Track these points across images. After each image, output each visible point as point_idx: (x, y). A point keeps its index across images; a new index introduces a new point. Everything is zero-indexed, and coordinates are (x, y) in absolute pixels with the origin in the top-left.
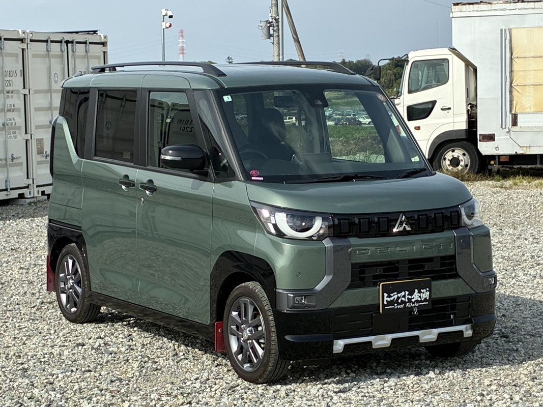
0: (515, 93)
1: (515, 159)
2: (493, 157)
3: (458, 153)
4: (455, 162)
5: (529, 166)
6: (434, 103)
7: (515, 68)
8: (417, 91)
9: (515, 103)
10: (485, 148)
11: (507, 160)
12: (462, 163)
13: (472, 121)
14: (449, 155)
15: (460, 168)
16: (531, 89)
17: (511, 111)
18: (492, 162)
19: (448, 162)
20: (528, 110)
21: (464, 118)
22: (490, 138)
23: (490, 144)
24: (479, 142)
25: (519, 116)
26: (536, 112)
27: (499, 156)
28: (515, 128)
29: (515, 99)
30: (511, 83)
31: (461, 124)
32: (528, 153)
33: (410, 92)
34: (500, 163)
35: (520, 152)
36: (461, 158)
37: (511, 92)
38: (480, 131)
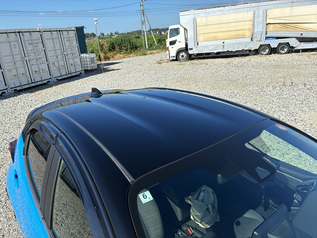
0: (197, 36)
1: (198, 54)
2: (192, 54)
3: (183, 54)
4: (183, 56)
5: (202, 56)
6: (176, 40)
7: (197, 29)
8: (172, 37)
9: (198, 39)
10: (190, 52)
11: (196, 55)
12: (184, 56)
13: (187, 45)
14: (181, 54)
15: (184, 58)
16: (202, 35)
17: (197, 41)
18: (192, 56)
19: (181, 56)
20: (201, 41)
21: (185, 44)
22: (192, 49)
23: (192, 51)
24: (189, 51)
25: (199, 43)
26: (204, 41)
27: (194, 54)
28: (198, 46)
29: (198, 38)
30: (196, 33)
31: (184, 46)
32: (202, 53)
33: (170, 37)
34: (194, 56)
35: (200, 52)
36: (184, 55)
37: (196, 36)
38: (189, 47)
